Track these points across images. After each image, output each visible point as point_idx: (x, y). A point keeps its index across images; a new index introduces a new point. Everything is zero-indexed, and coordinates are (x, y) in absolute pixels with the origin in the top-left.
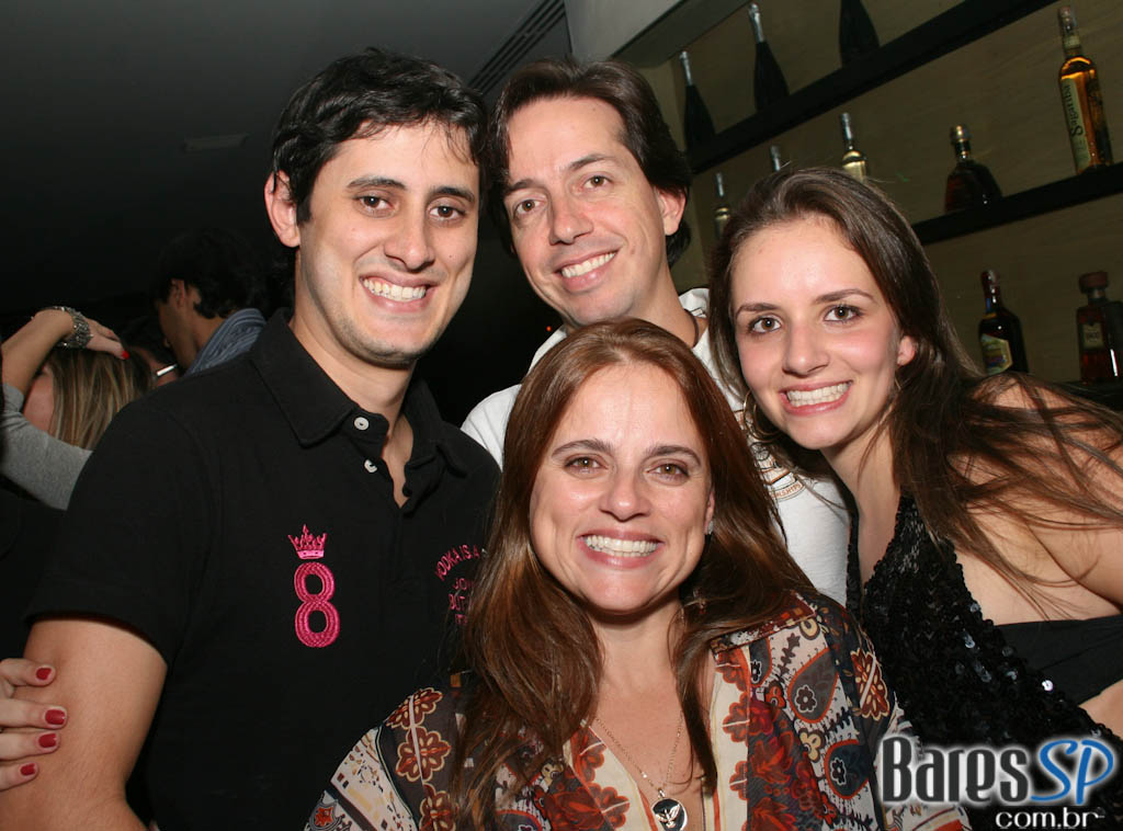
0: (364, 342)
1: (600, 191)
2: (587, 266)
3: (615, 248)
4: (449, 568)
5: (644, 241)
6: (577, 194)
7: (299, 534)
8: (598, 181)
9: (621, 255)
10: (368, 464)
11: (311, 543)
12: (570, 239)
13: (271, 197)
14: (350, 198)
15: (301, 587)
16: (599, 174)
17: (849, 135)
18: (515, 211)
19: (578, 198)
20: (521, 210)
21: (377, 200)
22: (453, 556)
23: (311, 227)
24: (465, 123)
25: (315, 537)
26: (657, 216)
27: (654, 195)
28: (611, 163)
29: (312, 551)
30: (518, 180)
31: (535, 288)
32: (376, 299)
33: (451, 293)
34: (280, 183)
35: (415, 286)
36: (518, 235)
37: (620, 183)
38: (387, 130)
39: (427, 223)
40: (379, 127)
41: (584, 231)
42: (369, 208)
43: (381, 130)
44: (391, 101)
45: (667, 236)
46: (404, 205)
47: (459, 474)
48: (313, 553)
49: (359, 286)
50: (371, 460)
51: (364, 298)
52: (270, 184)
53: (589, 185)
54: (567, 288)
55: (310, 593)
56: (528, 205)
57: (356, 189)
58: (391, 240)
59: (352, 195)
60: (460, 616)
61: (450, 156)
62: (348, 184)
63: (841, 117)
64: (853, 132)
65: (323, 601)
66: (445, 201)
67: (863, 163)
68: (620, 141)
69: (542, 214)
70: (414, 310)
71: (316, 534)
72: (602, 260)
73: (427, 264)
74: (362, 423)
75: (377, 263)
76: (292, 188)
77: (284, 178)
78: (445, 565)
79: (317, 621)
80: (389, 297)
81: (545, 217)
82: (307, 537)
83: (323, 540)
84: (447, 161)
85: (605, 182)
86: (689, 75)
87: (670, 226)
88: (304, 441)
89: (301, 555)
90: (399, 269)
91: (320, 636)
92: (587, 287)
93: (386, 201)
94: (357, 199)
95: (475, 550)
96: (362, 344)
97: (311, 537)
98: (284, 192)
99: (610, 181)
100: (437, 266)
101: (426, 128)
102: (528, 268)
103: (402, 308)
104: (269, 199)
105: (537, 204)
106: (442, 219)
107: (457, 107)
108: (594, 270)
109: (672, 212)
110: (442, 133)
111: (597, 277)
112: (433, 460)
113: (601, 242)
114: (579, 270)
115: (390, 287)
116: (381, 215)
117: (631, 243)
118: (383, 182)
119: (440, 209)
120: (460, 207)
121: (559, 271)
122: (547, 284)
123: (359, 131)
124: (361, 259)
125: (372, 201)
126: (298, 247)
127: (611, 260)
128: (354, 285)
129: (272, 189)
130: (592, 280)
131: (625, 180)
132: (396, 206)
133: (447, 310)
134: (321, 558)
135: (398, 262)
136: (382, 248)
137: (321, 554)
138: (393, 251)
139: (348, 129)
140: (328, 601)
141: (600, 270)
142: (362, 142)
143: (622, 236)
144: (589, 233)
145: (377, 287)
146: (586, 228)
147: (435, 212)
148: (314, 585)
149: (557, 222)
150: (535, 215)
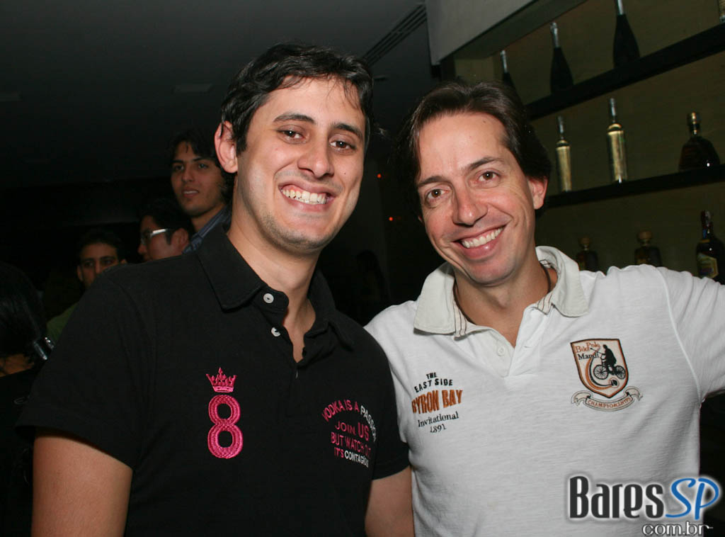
0: (281, 231)
1: (491, 183)
2: (482, 240)
3: (504, 224)
4: (334, 413)
5: (525, 217)
6: (473, 185)
7: (215, 374)
8: (488, 175)
9: (507, 229)
10: (274, 330)
11: (224, 381)
12: (472, 223)
13: (219, 141)
14: (274, 130)
15: (214, 413)
16: (489, 170)
17: (614, 113)
18: (426, 197)
19: (474, 188)
20: (430, 196)
21: (293, 134)
22: (338, 406)
23: (245, 154)
24: (356, 82)
25: (227, 377)
26: (529, 196)
27: (527, 182)
28: (499, 163)
29: (224, 386)
30: (429, 176)
31: (438, 250)
32: (292, 202)
33: (345, 203)
34: (225, 129)
35: (320, 192)
36: (427, 213)
37: (506, 177)
38: (302, 82)
39: (329, 150)
40: (298, 79)
41: (481, 215)
42: (288, 138)
43: (299, 82)
44: (305, 63)
45: (536, 211)
46: (313, 135)
47: (348, 348)
48: (224, 389)
49: (278, 192)
50: (276, 328)
51: (283, 201)
52: (218, 133)
53: (482, 179)
54: (466, 255)
55: (220, 417)
56: (436, 193)
57: (280, 124)
58: (303, 157)
59: (276, 128)
60: (338, 449)
61: (346, 102)
62: (274, 119)
63: (609, 101)
64: (616, 110)
65: (231, 424)
66: (342, 137)
67: (622, 132)
68: (503, 145)
69: (447, 199)
70: (318, 211)
71: (228, 373)
72: (492, 235)
73: (328, 175)
74: (269, 298)
75: (291, 174)
76: (234, 131)
77: (229, 125)
78: (331, 411)
79: (226, 439)
80: (300, 200)
81: (449, 203)
82: (221, 376)
83: (233, 379)
84: (344, 105)
85: (494, 176)
86: (505, 66)
87: (538, 202)
88: (225, 306)
89: (216, 389)
90: (308, 179)
91: (227, 450)
92: (482, 257)
93: (300, 134)
94: (280, 131)
95: (356, 405)
96: (279, 233)
97: (224, 377)
98: (228, 135)
99: (498, 175)
100: (335, 180)
101: (330, 81)
102: (433, 236)
103: (309, 207)
104: (217, 141)
105: (442, 192)
106: (339, 149)
107: (351, 69)
108: (488, 243)
109: (538, 192)
110: (341, 86)
111: (490, 250)
112: (326, 331)
113: (493, 220)
114: (476, 242)
115: (301, 192)
116: (296, 143)
117: (516, 219)
118: (298, 117)
119: (338, 143)
120: (351, 142)
121: (459, 241)
122: (447, 248)
123: (284, 83)
124: (279, 172)
125: (291, 134)
126: (236, 173)
127: (500, 234)
128: (274, 190)
129: (220, 135)
130: (486, 252)
131: (508, 174)
132: (307, 137)
133: (341, 215)
134: (231, 393)
135: (307, 172)
136: (296, 164)
137: (231, 390)
138: (305, 164)
139: (275, 83)
140: (235, 424)
141: (492, 243)
142: (285, 91)
143: (509, 215)
144: (485, 215)
145: (292, 193)
146: (482, 211)
147: (334, 144)
148: (224, 412)
149: (461, 210)
150: (441, 200)
